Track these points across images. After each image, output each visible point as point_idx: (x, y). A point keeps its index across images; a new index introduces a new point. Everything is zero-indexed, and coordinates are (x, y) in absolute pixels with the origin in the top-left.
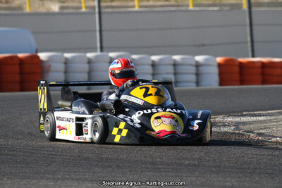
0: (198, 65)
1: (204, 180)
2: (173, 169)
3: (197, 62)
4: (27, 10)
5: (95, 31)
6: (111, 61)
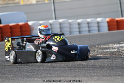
0: (98, 23)
1: (107, 73)
2: (92, 69)
5: (52, 11)
6: (60, 24)
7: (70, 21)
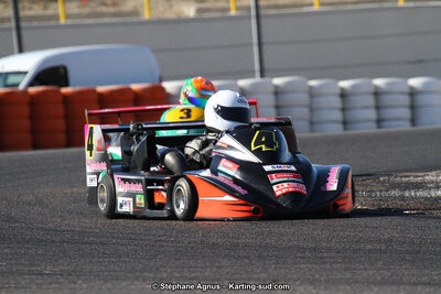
0: (413, 93)
3: (412, 88)
4: (146, 15)
5: (251, 45)
6: (277, 92)
7: (313, 83)
